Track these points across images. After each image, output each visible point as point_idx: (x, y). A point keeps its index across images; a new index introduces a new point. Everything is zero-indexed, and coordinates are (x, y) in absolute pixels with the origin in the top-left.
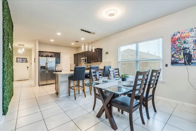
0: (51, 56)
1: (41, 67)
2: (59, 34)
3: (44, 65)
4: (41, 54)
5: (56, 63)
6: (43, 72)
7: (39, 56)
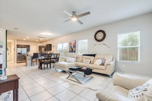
0: (24, 48)
1: (18, 53)
2: (28, 38)
3: (20, 52)
4: (18, 46)
5: (27, 51)
6: (19, 56)
7: (17, 47)
